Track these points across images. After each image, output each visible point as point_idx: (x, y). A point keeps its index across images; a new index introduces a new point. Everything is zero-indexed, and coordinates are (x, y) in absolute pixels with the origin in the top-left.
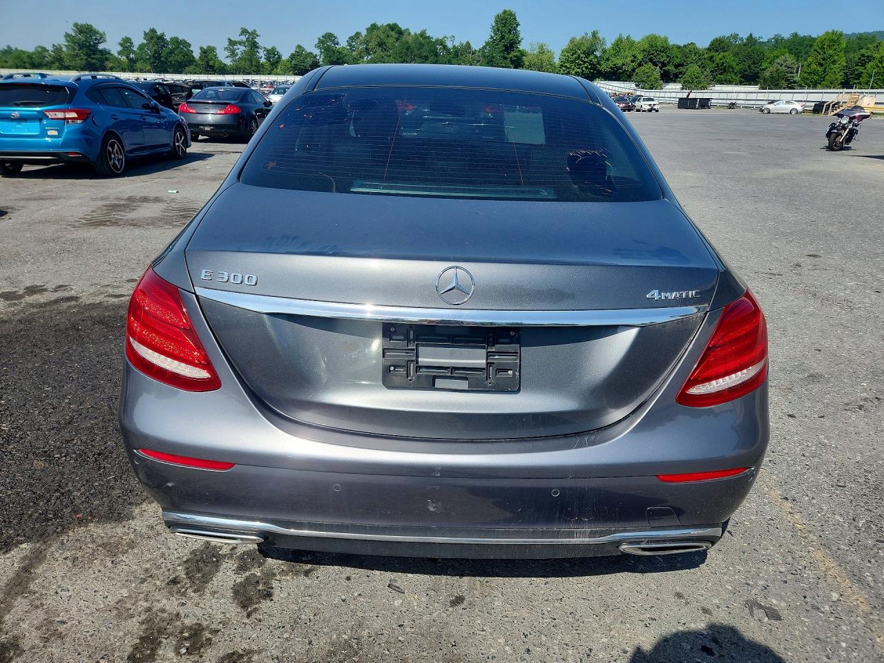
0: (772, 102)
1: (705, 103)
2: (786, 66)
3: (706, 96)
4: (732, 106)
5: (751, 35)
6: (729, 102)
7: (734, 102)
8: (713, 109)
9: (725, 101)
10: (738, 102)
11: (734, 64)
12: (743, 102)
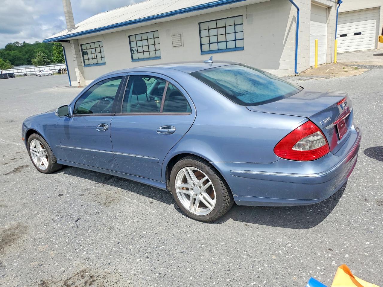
0: (40, 71)
1: (11, 76)
2: (42, 56)
3: (11, 72)
4: (25, 75)
5: (24, 42)
6: (23, 73)
7: (25, 73)
8: (17, 78)
9: (21, 73)
10: (27, 73)
11: (21, 56)
12: (30, 73)
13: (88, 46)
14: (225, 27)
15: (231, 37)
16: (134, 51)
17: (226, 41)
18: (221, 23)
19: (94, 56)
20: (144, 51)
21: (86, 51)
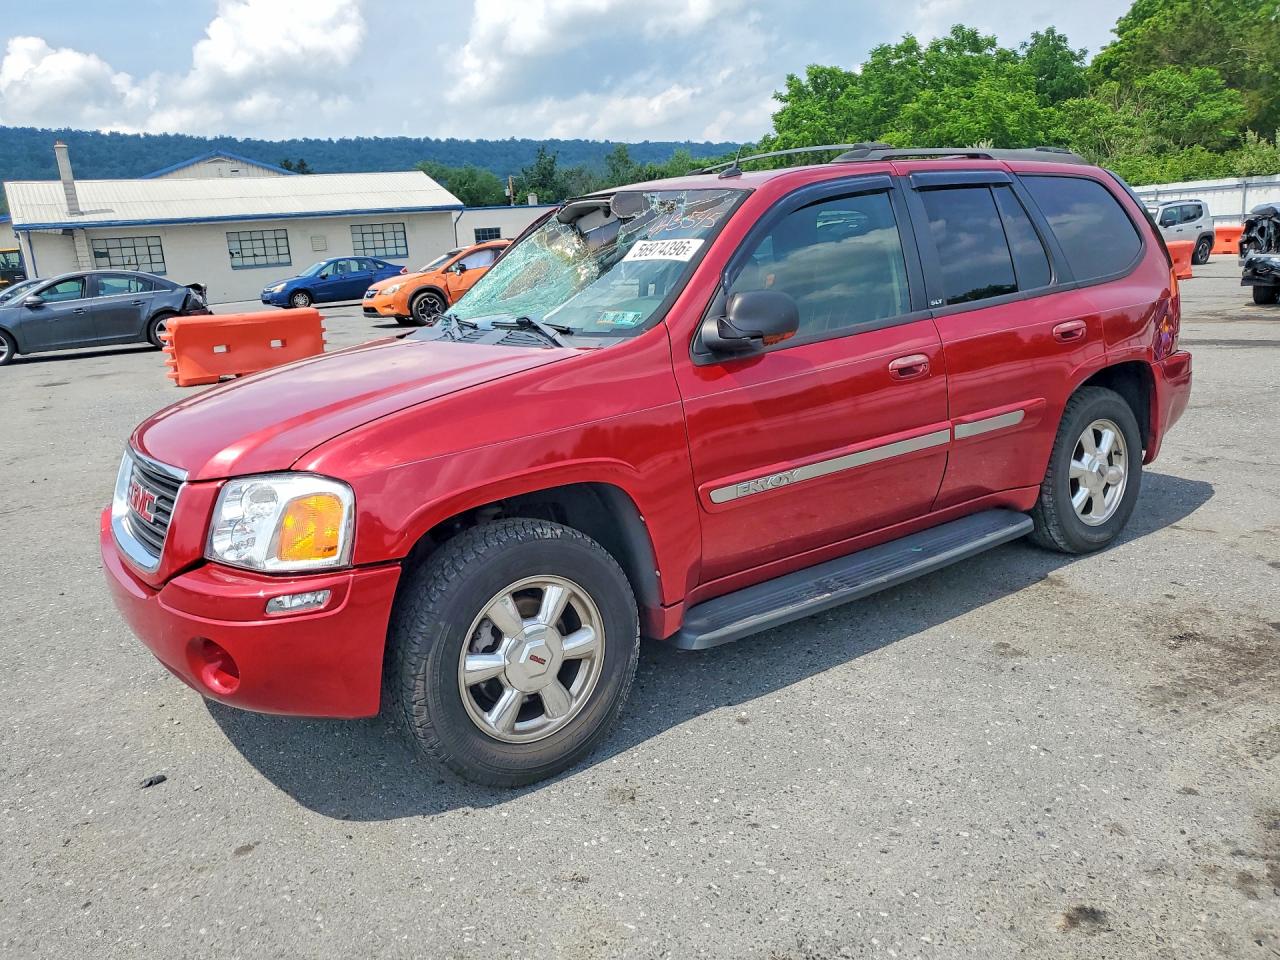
13: (111, 244)
14: (383, 233)
15: (391, 243)
16: (235, 255)
17: (385, 248)
18: (379, 229)
19: (129, 261)
20: (255, 256)
21: (106, 251)
